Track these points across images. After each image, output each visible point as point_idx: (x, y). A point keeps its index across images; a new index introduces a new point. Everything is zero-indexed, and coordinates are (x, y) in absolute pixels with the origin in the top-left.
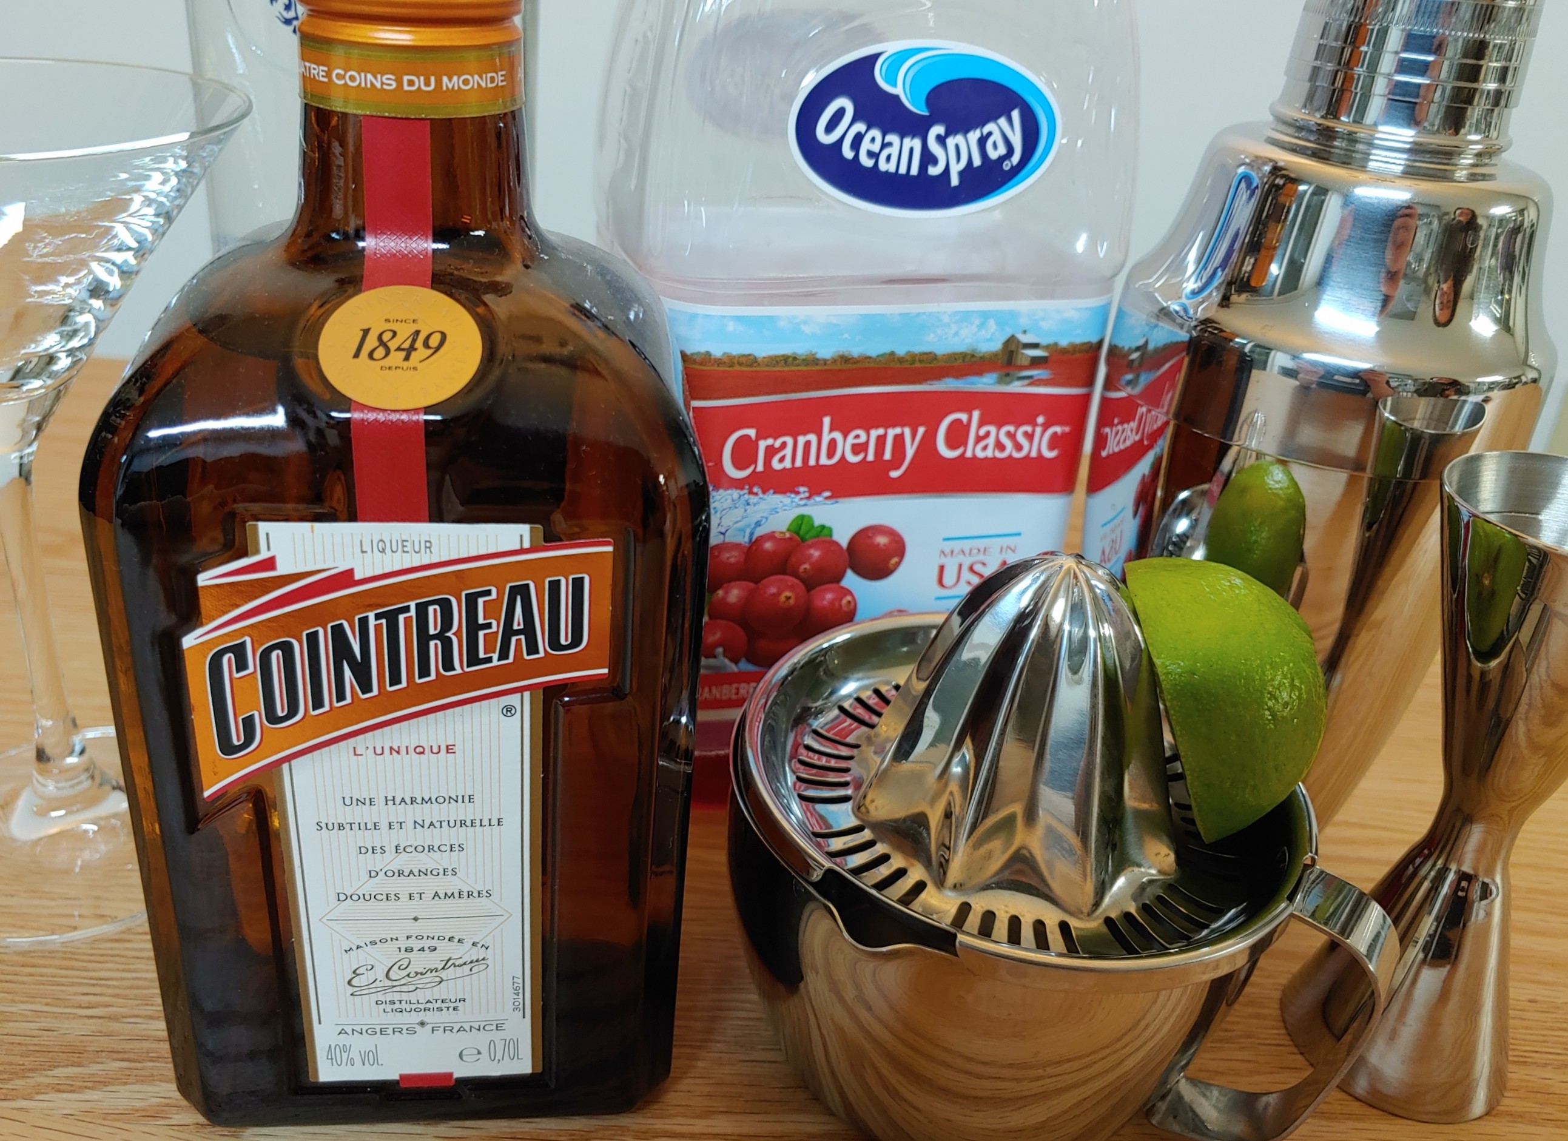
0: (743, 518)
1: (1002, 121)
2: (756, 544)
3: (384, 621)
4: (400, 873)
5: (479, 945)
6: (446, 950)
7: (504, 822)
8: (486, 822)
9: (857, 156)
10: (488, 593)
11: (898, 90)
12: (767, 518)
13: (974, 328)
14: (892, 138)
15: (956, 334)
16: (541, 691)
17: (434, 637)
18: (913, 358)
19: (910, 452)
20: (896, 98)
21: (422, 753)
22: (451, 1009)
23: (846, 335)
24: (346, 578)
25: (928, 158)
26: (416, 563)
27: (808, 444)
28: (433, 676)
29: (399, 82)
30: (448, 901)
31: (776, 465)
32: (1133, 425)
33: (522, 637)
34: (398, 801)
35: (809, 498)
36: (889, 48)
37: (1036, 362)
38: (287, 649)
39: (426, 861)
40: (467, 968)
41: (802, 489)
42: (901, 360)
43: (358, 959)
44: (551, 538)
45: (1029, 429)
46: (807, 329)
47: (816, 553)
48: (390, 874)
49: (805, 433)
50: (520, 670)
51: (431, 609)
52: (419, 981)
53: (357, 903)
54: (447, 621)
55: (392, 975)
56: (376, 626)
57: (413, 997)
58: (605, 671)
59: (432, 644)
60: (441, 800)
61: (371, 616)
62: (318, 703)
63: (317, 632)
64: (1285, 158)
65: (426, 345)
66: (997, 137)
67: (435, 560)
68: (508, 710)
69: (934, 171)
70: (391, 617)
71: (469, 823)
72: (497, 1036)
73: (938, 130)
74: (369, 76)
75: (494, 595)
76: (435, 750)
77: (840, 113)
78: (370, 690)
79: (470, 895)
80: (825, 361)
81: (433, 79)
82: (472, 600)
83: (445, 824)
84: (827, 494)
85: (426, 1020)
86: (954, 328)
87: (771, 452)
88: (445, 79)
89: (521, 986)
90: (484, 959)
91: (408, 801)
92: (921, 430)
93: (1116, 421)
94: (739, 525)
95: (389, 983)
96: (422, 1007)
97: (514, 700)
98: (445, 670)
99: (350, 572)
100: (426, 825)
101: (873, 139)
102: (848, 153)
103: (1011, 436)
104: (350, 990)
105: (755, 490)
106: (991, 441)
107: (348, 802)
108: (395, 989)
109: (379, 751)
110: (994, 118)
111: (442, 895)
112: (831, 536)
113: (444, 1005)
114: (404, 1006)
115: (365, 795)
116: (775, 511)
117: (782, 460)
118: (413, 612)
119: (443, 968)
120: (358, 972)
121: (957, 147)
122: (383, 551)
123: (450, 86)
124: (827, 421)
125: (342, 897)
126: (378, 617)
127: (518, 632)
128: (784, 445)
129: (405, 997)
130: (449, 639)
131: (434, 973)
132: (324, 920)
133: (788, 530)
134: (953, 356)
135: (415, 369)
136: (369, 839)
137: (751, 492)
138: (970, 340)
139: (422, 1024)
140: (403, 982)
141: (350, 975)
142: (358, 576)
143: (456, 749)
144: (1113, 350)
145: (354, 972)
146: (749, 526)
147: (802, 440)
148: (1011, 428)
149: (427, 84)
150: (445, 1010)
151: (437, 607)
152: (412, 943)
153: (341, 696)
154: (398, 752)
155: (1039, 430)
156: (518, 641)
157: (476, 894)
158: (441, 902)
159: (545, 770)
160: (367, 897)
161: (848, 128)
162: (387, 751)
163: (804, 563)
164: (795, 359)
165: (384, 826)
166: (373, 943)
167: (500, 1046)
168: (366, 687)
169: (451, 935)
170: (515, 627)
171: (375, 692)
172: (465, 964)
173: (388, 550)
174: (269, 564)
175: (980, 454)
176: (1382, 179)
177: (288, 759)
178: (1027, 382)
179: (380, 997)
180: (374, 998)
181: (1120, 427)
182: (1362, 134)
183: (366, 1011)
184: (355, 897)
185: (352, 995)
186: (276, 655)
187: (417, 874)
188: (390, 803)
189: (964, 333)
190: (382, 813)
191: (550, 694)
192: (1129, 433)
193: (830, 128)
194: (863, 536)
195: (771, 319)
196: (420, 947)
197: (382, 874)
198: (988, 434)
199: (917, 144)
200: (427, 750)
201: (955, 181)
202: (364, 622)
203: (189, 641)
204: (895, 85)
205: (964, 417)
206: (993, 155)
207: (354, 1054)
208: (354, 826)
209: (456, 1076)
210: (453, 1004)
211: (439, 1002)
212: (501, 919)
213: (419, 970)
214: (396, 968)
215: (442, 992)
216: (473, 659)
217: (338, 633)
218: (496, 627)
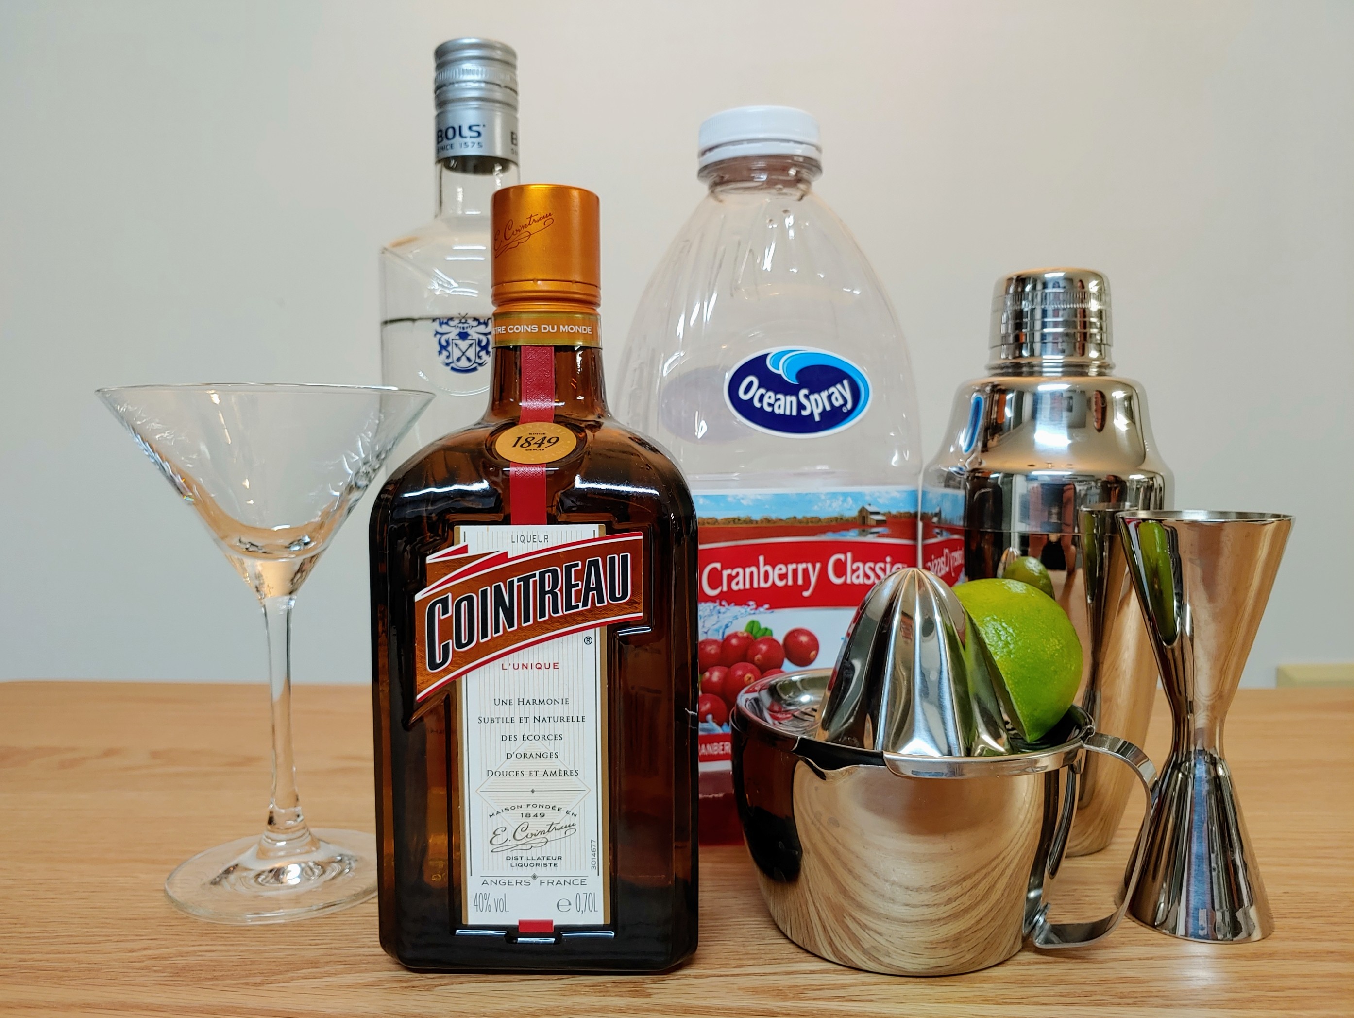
3: (522, 583)
4: (525, 755)
5: (571, 813)
6: (552, 816)
7: (586, 719)
8: (575, 719)
10: (577, 565)
16: (606, 627)
17: (548, 592)
21: (540, 668)
22: (552, 865)
24: (503, 557)
26: (540, 548)
28: (547, 617)
29: (539, 328)
30: (552, 777)
33: (595, 592)
34: (525, 702)
38: (470, 600)
39: (540, 747)
40: (563, 831)
43: (497, 822)
44: (610, 530)
48: (519, 756)
51: (547, 575)
52: (534, 841)
53: (499, 778)
54: (555, 585)
55: (518, 836)
56: (518, 586)
57: (529, 854)
58: (641, 614)
59: (547, 596)
60: (550, 702)
63: (487, 589)
65: (549, 441)
68: (588, 640)
71: (565, 719)
72: (581, 889)
75: (580, 567)
76: (547, 667)
78: (513, 626)
79: (565, 773)
82: (568, 569)
83: (552, 719)
85: (537, 873)
89: (596, 847)
90: (573, 825)
91: (531, 702)
95: (515, 842)
96: (534, 862)
97: (590, 633)
98: (554, 613)
99: (506, 553)
100: (541, 720)
104: (491, 847)
107: (497, 703)
108: (519, 847)
109: (516, 667)
111: (549, 773)
113: (548, 862)
114: (524, 862)
115: (507, 697)
118: (537, 578)
119: (548, 831)
120: (496, 833)
122: (523, 542)
126: (519, 580)
127: (593, 589)
129: (524, 854)
130: (556, 593)
131: (543, 835)
132: (478, 791)
135: (542, 450)
136: (508, 729)
139: (534, 877)
140: (524, 841)
141: (491, 835)
142: (509, 556)
143: (559, 666)
145: (494, 833)
150: (549, 865)
151: (550, 574)
152: (530, 810)
153: (497, 631)
154: (527, 668)
156: (593, 595)
157: (569, 773)
158: (549, 778)
159: (609, 682)
160: (505, 773)
162: (521, 666)
165: (517, 720)
166: (507, 810)
167: (583, 899)
168: (511, 625)
169: (554, 804)
170: (591, 586)
171: (516, 627)
172: (562, 828)
173: (526, 541)
174: (464, 549)
177: (466, 671)
179: (509, 853)
180: (505, 854)
183: (499, 866)
184: (498, 774)
185: (492, 851)
186: (464, 604)
187: (534, 756)
188: (521, 703)
190: (516, 711)
191: (612, 629)
196: (535, 813)
197: (514, 756)
200: (543, 667)
202: (512, 583)
203: (418, 597)
207: (491, 902)
208: (500, 720)
209: (554, 924)
210: (553, 862)
211: (545, 858)
212: (584, 793)
213: (534, 832)
214: (520, 829)
215: (547, 851)
216: (569, 607)
217: (498, 591)
218: (581, 585)
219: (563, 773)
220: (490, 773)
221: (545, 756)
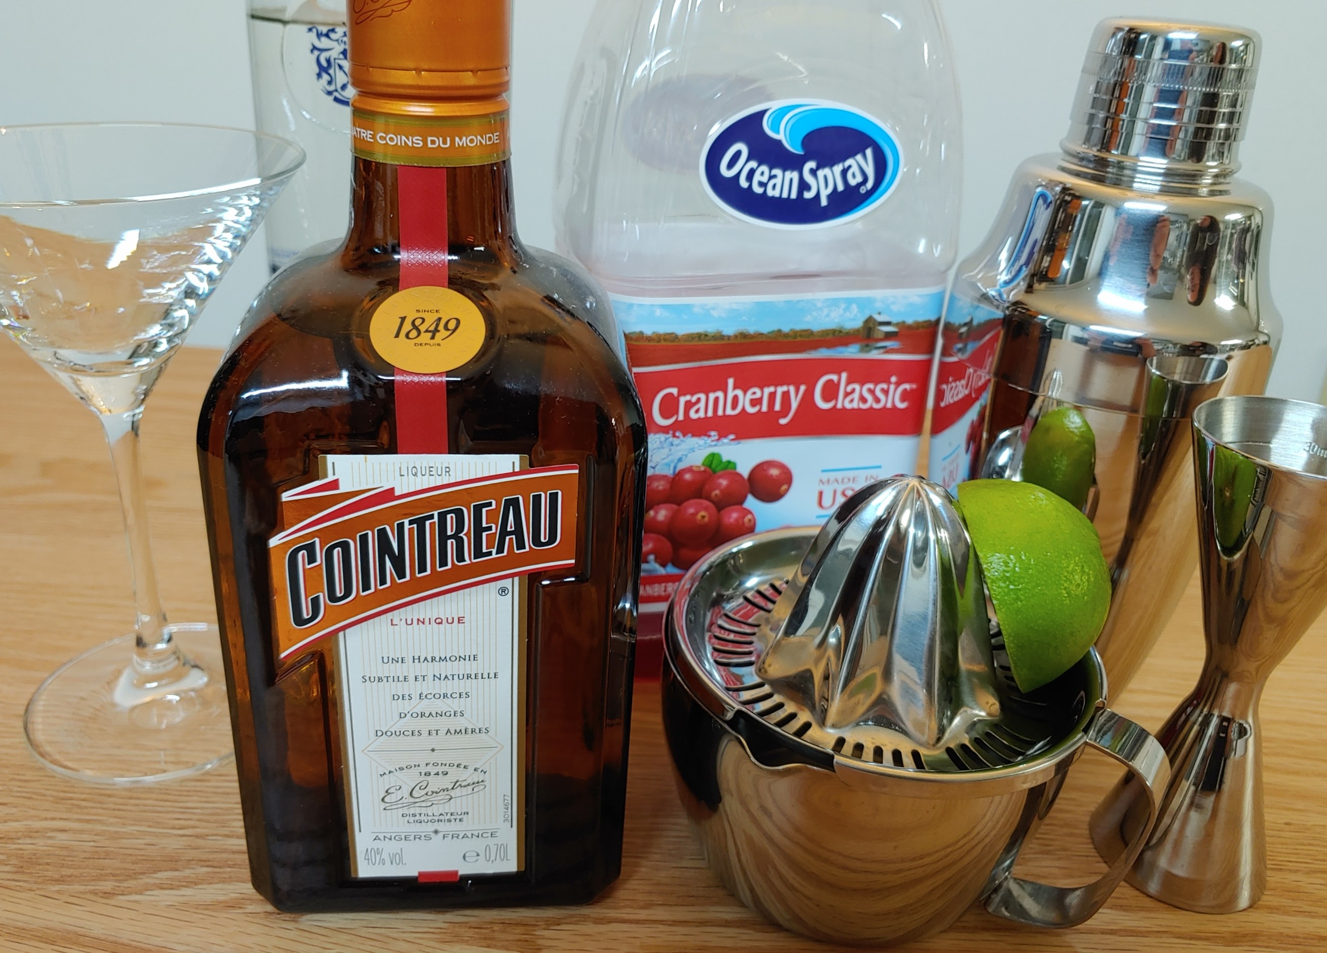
0: (668, 456)
1: (859, 157)
2: (679, 475)
3: (415, 526)
4: (423, 715)
5: (480, 770)
6: (455, 774)
7: (499, 675)
8: (485, 675)
9: (750, 186)
10: (490, 504)
11: (780, 136)
12: (686, 456)
13: (841, 311)
14: (777, 172)
15: (828, 315)
16: (527, 577)
17: (451, 537)
18: (795, 334)
19: (794, 404)
20: (779, 143)
21: (441, 623)
22: (458, 820)
23: (744, 318)
24: (389, 494)
25: (804, 186)
26: (439, 483)
27: (716, 400)
28: (449, 566)
29: (425, 142)
30: (457, 736)
31: (693, 415)
32: (964, 382)
33: (514, 537)
34: (422, 659)
35: (718, 440)
36: (774, 105)
37: (889, 336)
38: (345, 547)
39: (442, 705)
40: (470, 788)
41: (713, 433)
42: (786, 335)
43: (389, 781)
44: (533, 465)
45: (885, 386)
46: (715, 314)
47: (724, 482)
48: (415, 715)
49: (714, 391)
50: (512, 561)
51: (449, 516)
52: (435, 798)
53: (391, 738)
54: (460, 528)
55: (415, 794)
56: (409, 529)
57: (430, 811)
58: (573, 561)
59: (449, 542)
60: (453, 658)
61: (406, 522)
62: (366, 587)
63: (367, 533)
64: (1072, 181)
65: (446, 328)
66: (855, 169)
67: (452, 481)
68: (503, 591)
69: (808, 195)
71: (473, 676)
72: (492, 842)
73: (811, 164)
74: (404, 138)
75: (494, 506)
76: (450, 621)
77: (738, 154)
78: (404, 577)
79: (473, 731)
80: (729, 337)
81: (448, 139)
82: (478, 510)
83: (456, 677)
84: (732, 437)
85: (439, 829)
86: (826, 311)
87: (689, 405)
88: (457, 139)
89: (510, 802)
90: (482, 781)
91: (430, 660)
92: (803, 388)
93: (951, 379)
94: (666, 461)
95: (413, 800)
96: (436, 818)
97: (507, 583)
98: (458, 562)
99: (393, 489)
100: (442, 678)
101: (763, 172)
102: (744, 184)
103: (872, 392)
104: (383, 805)
105: (678, 434)
106: (856, 396)
107: (386, 660)
108: (417, 805)
109: (409, 622)
110: (853, 155)
111: (453, 732)
112: (735, 468)
113: (453, 817)
114: (423, 818)
115: (398, 655)
116: (692, 450)
117: (697, 411)
118: (436, 519)
119: (453, 788)
120: (389, 791)
121: (826, 178)
122: (415, 475)
123: (461, 144)
124: (731, 382)
125: (379, 733)
126: (411, 522)
127: (511, 533)
128: (699, 400)
129: (423, 811)
130: (462, 538)
131: (445, 793)
132: (365, 751)
133: (703, 464)
134: (826, 333)
135: (439, 345)
136: (400, 689)
137: (674, 436)
138: (836, 320)
139: (436, 833)
140: (423, 799)
141: (383, 794)
142: (397, 493)
143: (465, 620)
144: (948, 327)
145: (387, 792)
146: (672, 461)
147: (712, 396)
148: (871, 386)
149: (445, 142)
150: (453, 821)
151: (453, 515)
152: (430, 769)
153: (383, 582)
154: (423, 623)
155: (892, 387)
156: (511, 539)
157: (477, 731)
158: (453, 736)
159: (529, 636)
160: (398, 733)
161: (744, 165)
162: (415, 621)
163: (714, 490)
164: (706, 335)
165: (412, 679)
166: (401, 769)
167: (493, 850)
168: (401, 575)
169: (459, 763)
170: (509, 529)
171: (408, 578)
172: (468, 785)
173: (419, 474)
174: (334, 484)
175: (848, 406)
176: (1144, 196)
177: (344, 628)
178: (882, 351)
179: (405, 811)
180: (401, 812)
181: (954, 384)
182: (1128, 162)
183: (395, 822)
184: (389, 734)
185: (385, 809)
186: (337, 552)
187: (434, 715)
188: (417, 661)
189: (833, 314)
190: (409, 669)
191: (533, 578)
192: (961, 388)
193: (731, 165)
194: (760, 470)
195: (688, 307)
196: (436, 771)
197: (409, 715)
198: (853, 391)
199: (795, 175)
200: (444, 621)
201: (824, 202)
202: (401, 526)
203: (274, 542)
204: (778, 132)
205: (834, 377)
206: (853, 182)
207: (385, 857)
208: (391, 679)
209: (460, 873)
210: (459, 817)
211: (449, 815)
212: (497, 750)
213: (435, 790)
214: (417, 788)
215: (451, 807)
216: (478, 553)
217: (382, 534)
218: (495, 529)
220: (379, 734)
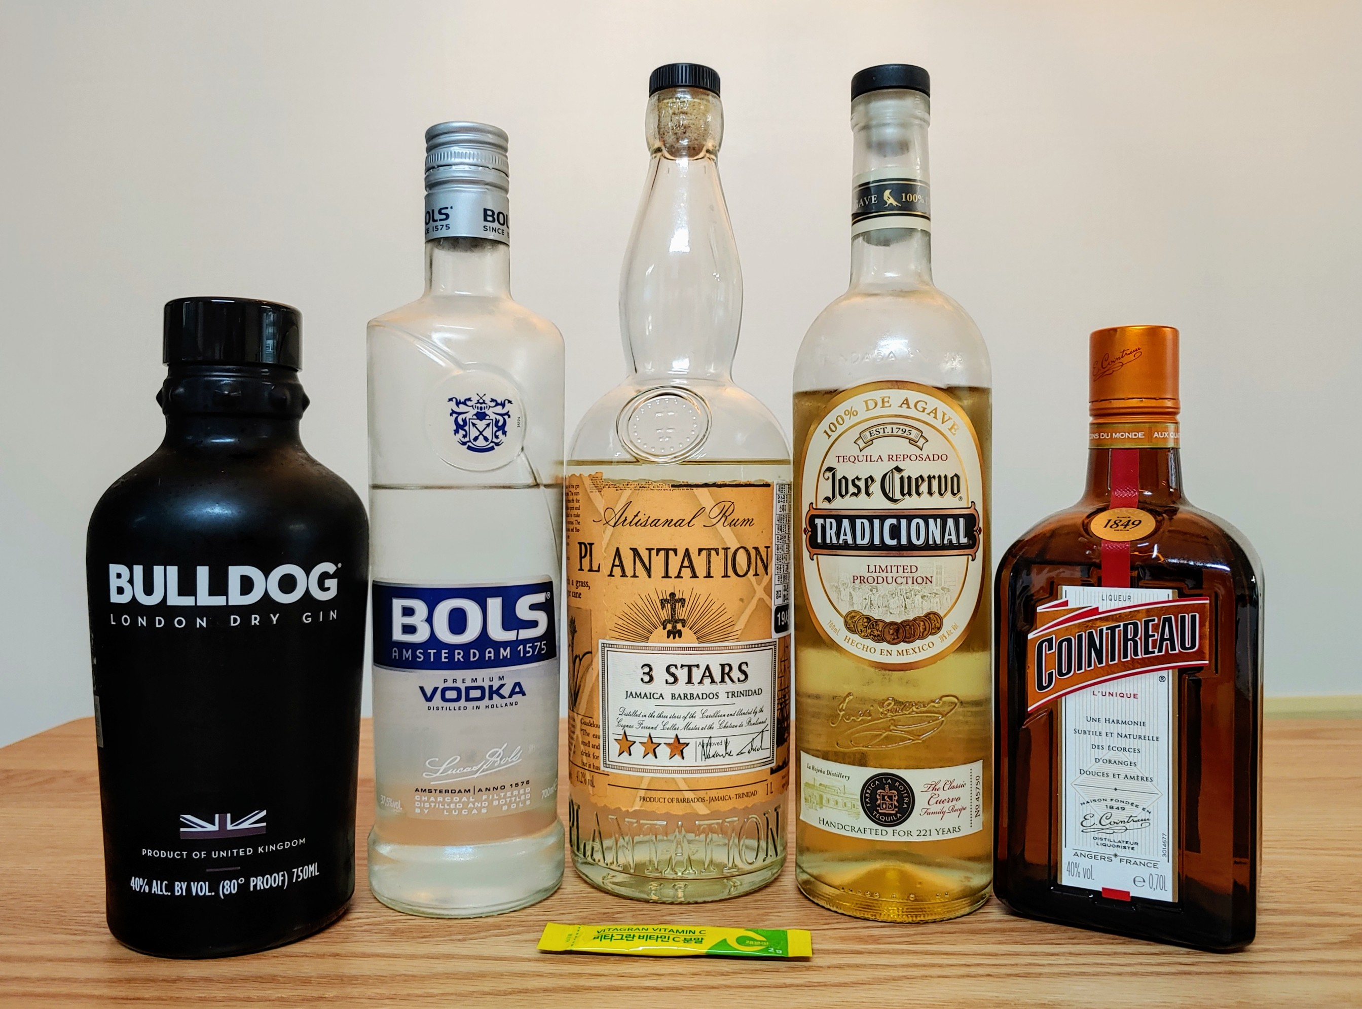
3: (1109, 631)
4: (1110, 761)
5: (1146, 810)
6: (1130, 811)
7: (1160, 739)
8: (1151, 738)
10: (1154, 620)
16: (1177, 670)
17: (1130, 640)
21: (1123, 696)
22: (1130, 848)
24: (1095, 611)
26: (1124, 606)
28: (1129, 659)
30: (1132, 781)
33: (1168, 642)
34: (1111, 721)
38: (1069, 641)
39: (1122, 756)
40: (1140, 824)
43: (1088, 809)
44: (1182, 595)
48: (1105, 762)
50: (1167, 659)
51: (1129, 626)
52: (1116, 828)
53: (1088, 776)
54: (1136, 634)
55: (1103, 823)
56: (1106, 633)
57: (1112, 837)
58: (1206, 662)
59: (1129, 642)
60: (1130, 723)
61: (1105, 628)
63: (1082, 634)
67: (1132, 604)
68: (1162, 679)
70: (1113, 629)
71: (1143, 738)
72: (1154, 871)
75: (1156, 621)
76: (1129, 696)
78: (1102, 663)
79: (1142, 779)
82: (1147, 623)
83: (1132, 737)
85: (1118, 854)
89: (1167, 840)
90: (1148, 820)
91: (1115, 722)
95: (1101, 827)
96: (1116, 844)
97: (1164, 673)
98: (1135, 656)
99: (1098, 608)
100: (1123, 736)
104: (1082, 828)
107: (1089, 719)
108: (1104, 831)
109: (1104, 694)
111: (1129, 777)
113: (1127, 845)
114: (1107, 842)
115: (1096, 717)
118: (1122, 628)
119: (1128, 822)
122: (1111, 600)
125: (1082, 772)
126: (1107, 629)
127: (1167, 640)
129: (1108, 836)
130: (1137, 641)
131: (1123, 824)
132: (1073, 784)
136: (1097, 740)
139: (1116, 855)
140: (1107, 827)
141: (1082, 819)
142: (1100, 610)
143: (1138, 696)
145: (1085, 817)
150: (1127, 848)
151: (1132, 626)
152: (1114, 804)
153: (1090, 666)
154: (1112, 695)
156: (1167, 644)
157: (1145, 779)
158: (1129, 781)
159: (1179, 713)
160: (1094, 773)
165: (1104, 735)
166: (1095, 801)
167: (1155, 877)
168: (1101, 662)
169: (1132, 802)
170: (1165, 637)
171: (1104, 664)
172: (1138, 821)
173: (1113, 600)
174: (1066, 603)
177: (1065, 694)
179: (1096, 835)
180: (1093, 835)
183: (1087, 843)
184: (1088, 773)
185: (1082, 831)
186: (1065, 643)
187: (1117, 763)
188: (1107, 722)
190: (1103, 727)
191: (1182, 671)
196: (1117, 806)
197: (1101, 761)
200: (1125, 695)
202: (1101, 631)
203: (1031, 636)
207: (1080, 870)
208: (1091, 733)
209: (1131, 895)
210: (1131, 846)
211: (1125, 843)
212: (1158, 796)
213: (1116, 821)
214: (1104, 818)
215: (1125, 836)
216: (1147, 652)
217: (1091, 635)
218: (1157, 636)
219: (1140, 778)
221: (1126, 763)
